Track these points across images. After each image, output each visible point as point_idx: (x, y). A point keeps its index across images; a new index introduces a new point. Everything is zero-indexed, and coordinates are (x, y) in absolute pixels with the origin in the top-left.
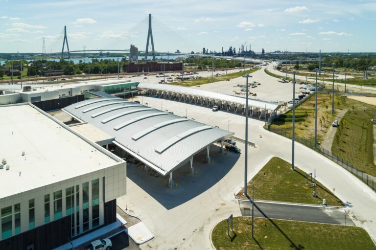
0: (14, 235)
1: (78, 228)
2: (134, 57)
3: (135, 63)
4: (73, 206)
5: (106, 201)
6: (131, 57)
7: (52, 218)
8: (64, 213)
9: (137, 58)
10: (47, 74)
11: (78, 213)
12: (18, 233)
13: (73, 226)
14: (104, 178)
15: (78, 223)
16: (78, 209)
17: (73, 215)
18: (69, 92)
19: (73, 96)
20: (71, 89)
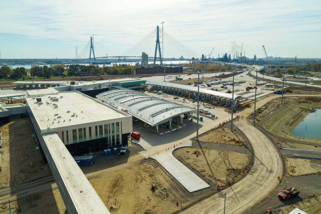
0: (83, 141)
1: (110, 144)
2: (145, 62)
3: (145, 67)
4: (108, 133)
5: (123, 134)
6: (143, 62)
7: (99, 137)
8: (104, 136)
9: (148, 63)
10: (81, 75)
11: (110, 137)
12: (85, 141)
13: (108, 142)
14: (121, 122)
15: (110, 142)
16: (110, 135)
17: (108, 137)
18: (99, 86)
19: (102, 88)
20: (100, 84)
